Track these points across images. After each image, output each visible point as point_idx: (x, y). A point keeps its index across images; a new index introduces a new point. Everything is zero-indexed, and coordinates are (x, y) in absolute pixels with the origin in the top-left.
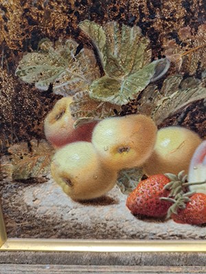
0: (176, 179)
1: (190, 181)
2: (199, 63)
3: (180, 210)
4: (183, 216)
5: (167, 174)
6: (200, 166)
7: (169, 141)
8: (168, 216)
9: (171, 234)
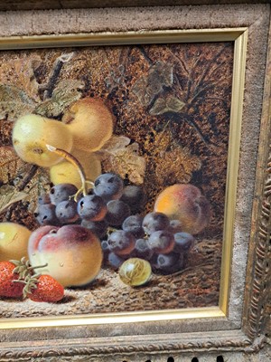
0: (20, 264)
1: (33, 265)
2: (9, 174)
3: (33, 290)
4: (37, 295)
5: (12, 261)
6: (37, 252)
7: (3, 234)
8: (25, 296)
9: (33, 311)
